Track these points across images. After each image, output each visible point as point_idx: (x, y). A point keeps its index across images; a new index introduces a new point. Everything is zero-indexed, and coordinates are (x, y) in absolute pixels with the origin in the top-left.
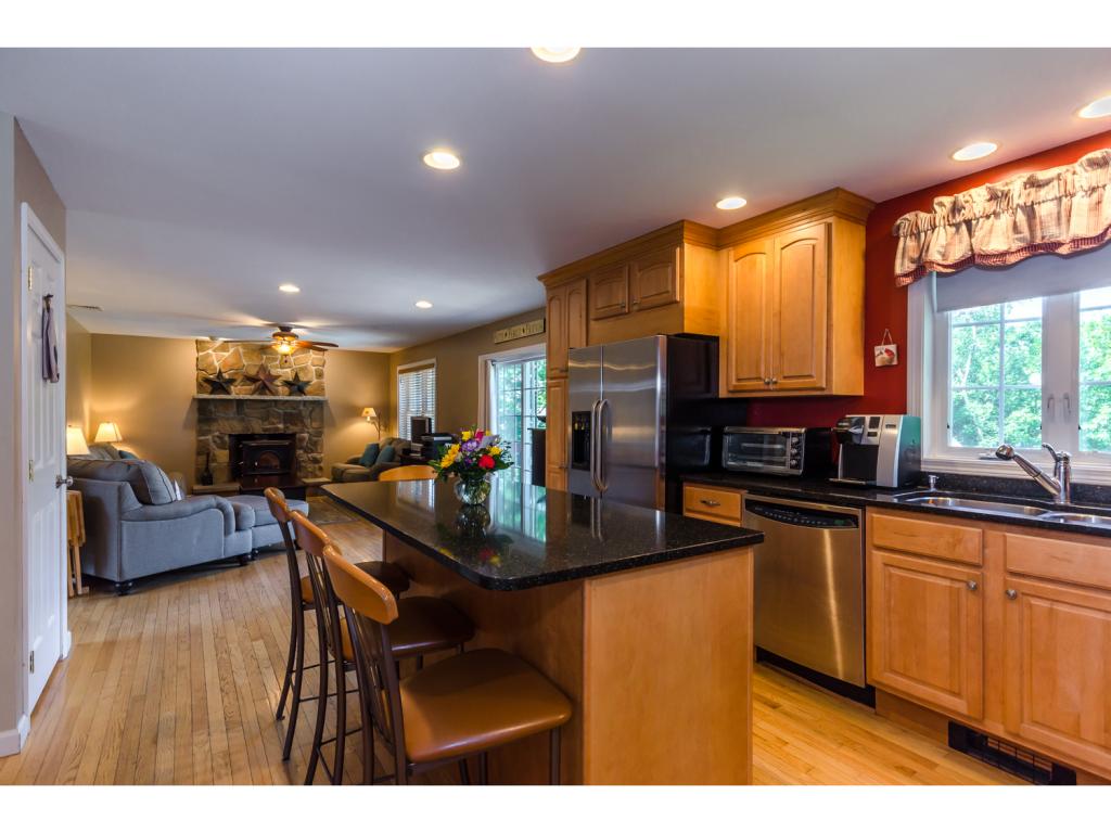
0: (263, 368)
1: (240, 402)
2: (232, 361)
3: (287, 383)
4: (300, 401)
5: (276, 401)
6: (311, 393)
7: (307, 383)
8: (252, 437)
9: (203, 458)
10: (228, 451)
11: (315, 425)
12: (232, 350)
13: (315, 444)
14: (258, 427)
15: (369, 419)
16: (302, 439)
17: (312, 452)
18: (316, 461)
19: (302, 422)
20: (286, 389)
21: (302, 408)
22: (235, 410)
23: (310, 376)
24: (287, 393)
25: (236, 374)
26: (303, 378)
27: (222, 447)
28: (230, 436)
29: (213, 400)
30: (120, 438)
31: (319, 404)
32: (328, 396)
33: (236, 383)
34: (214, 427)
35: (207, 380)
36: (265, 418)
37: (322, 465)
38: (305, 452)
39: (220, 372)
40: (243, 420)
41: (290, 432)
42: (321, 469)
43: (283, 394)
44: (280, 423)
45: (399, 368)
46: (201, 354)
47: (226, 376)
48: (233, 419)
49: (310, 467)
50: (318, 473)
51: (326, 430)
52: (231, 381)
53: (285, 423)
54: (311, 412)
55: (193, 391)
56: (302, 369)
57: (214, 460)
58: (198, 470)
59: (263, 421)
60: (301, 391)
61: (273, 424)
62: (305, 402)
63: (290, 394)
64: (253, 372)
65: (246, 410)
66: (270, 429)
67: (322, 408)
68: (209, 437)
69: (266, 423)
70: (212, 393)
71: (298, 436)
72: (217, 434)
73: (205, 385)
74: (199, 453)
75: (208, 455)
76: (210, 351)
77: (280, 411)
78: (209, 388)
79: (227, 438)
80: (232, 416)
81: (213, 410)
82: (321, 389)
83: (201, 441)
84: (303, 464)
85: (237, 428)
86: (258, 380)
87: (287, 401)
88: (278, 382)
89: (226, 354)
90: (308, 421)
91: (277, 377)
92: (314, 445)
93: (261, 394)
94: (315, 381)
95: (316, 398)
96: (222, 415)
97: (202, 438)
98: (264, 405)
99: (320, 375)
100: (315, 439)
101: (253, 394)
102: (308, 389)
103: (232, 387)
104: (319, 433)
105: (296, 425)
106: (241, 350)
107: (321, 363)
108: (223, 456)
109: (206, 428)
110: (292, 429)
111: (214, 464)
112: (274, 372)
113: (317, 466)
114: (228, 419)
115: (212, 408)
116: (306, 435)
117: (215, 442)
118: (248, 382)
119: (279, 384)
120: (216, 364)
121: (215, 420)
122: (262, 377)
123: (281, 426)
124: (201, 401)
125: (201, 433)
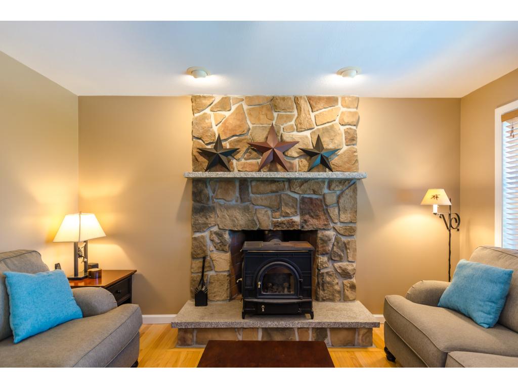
0: (273, 131)
1: (244, 183)
2: (233, 122)
3: (308, 154)
4: (323, 180)
5: (289, 180)
6: (339, 168)
7: (334, 152)
8: (259, 235)
9: (198, 263)
10: (228, 255)
11: (343, 217)
12: (234, 108)
13: (345, 246)
14: (266, 220)
15: (435, 209)
16: (326, 241)
17: (341, 260)
18: (346, 274)
19: (326, 212)
20: (305, 162)
21: (326, 191)
22: (237, 194)
23: (336, 141)
24: (306, 169)
25: (239, 141)
26: (328, 144)
27: (221, 247)
28: (232, 232)
29: (211, 179)
30: (103, 235)
31: (351, 184)
32: (363, 170)
33: (239, 156)
34: (212, 220)
35: (204, 153)
36: (276, 208)
37: (354, 280)
38: (330, 259)
39: (219, 142)
40: (246, 210)
41: (309, 228)
42: (353, 287)
43: (299, 169)
44: (295, 214)
45: (499, 112)
46: (196, 115)
47: (227, 145)
48: (233, 207)
49: (338, 283)
50: (348, 293)
51: (359, 226)
52: (232, 152)
53: (302, 214)
54: (339, 197)
55: (188, 169)
56: (326, 130)
57: (211, 268)
58: (193, 280)
59: (273, 211)
60: (325, 164)
61: (287, 215)
62: (331, 181)
63: (310, 170)
64: (260, 138)
65: (251, 195)
66: (282, 223)
67: (355, 190)
68: (206, 234)
69: (278, 214)
70: (209, 169)
71: (320, 234)
72: (215, 229)
73: (201, 159)
74: (194, 257)
75: (204, 258)
76: (208, 111)
77: (297, 196)
78: (205, 162)
79: (227, 236)
80: (234, 202)
81: (211, 194)
82: (353, 161)
83: (195, 239)
84: (328, 279)
85: (241, 221)
86: (268, 149)
87: (306, 180)
88: (293, 152)
89: (227, 114)
90: (333, 212)
91: (294, 143)
92: (343, 250)
93: (270, 170)
94: (345, 148)
95: (347, 175)
96: (222, 202)
97: (197, 235)
98: (274, 187)
99: (351, 139)
100: (344, 239)
101: (259, 171)
102: (334, 161)
103: (234, 162)
104: (351, 232)
105: (317, 217)
106: (245, 107)
107: (354, 120)
108: (222, 261)
109: (201, 220)
110: (313, 224)
111: (212, 273)
112: (288, 137)
113: (345, 282)
114: (228, 208)
115: (209, 191)
116: (331, 233)
117: (212, 240)
118: (255, 153)
119: (296, 155)
120: (216, 129)
121: (212, 209)
122: (272, 145)
123: (297, 219)
124: (196, 181)
125: (197, 228)
